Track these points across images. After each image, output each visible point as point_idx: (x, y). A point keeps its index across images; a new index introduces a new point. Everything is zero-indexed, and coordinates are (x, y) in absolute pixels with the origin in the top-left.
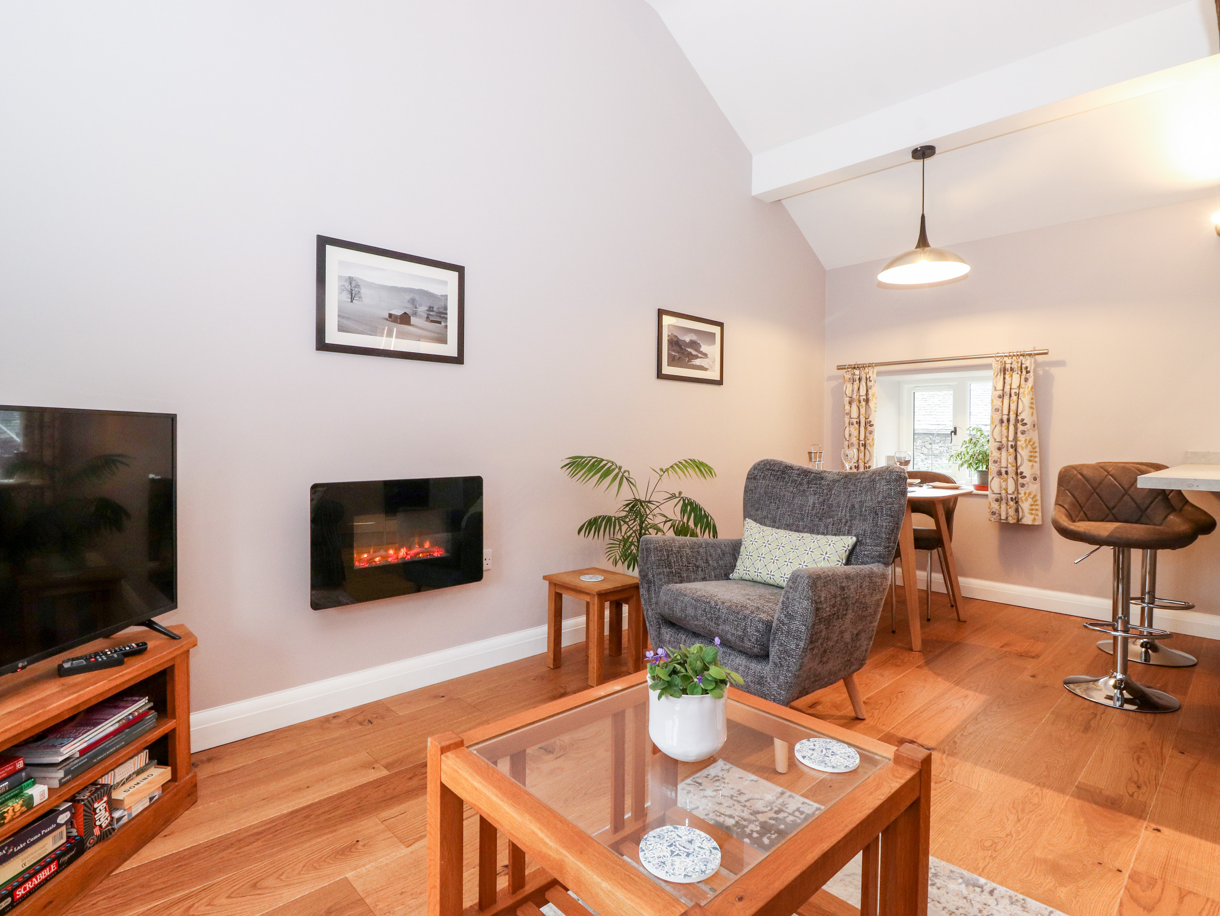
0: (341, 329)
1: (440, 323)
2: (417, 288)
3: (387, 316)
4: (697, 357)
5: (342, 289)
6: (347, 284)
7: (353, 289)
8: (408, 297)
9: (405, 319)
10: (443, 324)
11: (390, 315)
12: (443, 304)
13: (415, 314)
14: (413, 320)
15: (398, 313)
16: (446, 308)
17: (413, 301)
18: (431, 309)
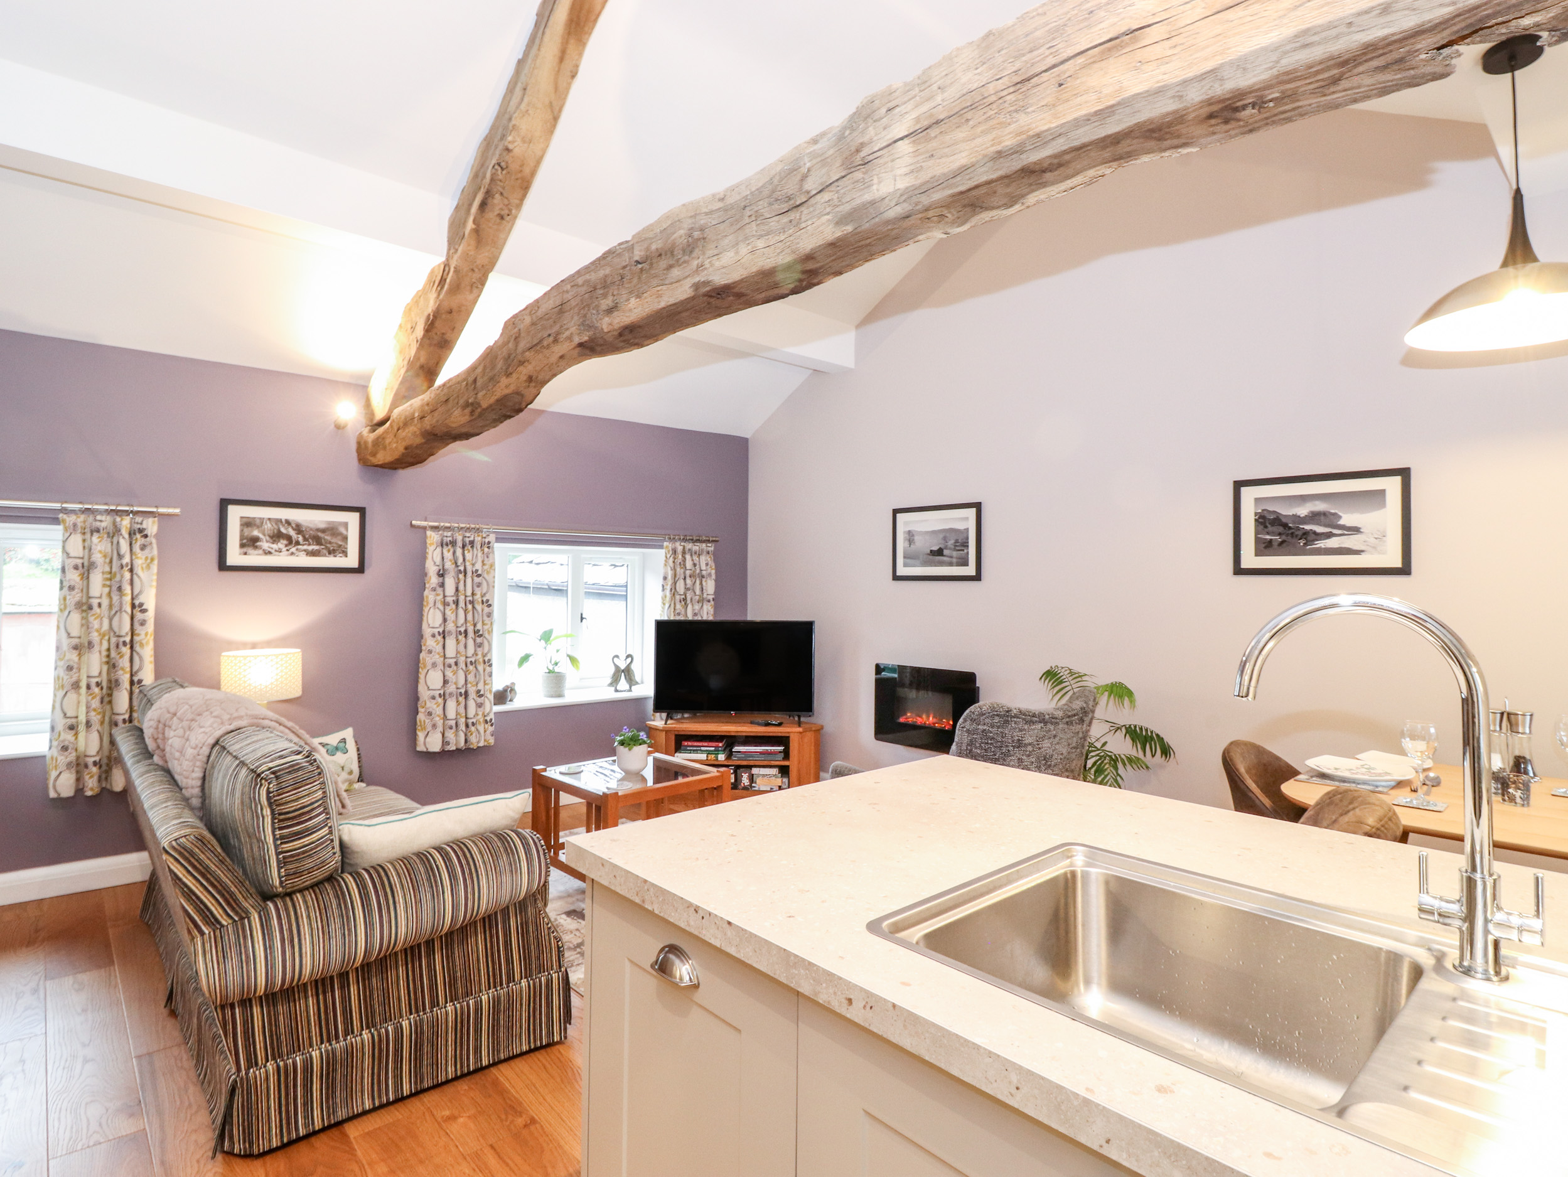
0: (905, 565)
1: (963, 550)
2: (947, 528)
3: (929, 552)
4: (1329, 535)
5: (905, 539)
6: (907, 536)
7: (910, 536)
8: (941, 536)
9: (939, 552)
10: (966, 551)
11: (931, 551)
12: (965, 535)
13: (946, 548)
14: (946, 552)
15: (935, 548)
16: (967, 538)
17: (945, 539)
18: (957, 541)
